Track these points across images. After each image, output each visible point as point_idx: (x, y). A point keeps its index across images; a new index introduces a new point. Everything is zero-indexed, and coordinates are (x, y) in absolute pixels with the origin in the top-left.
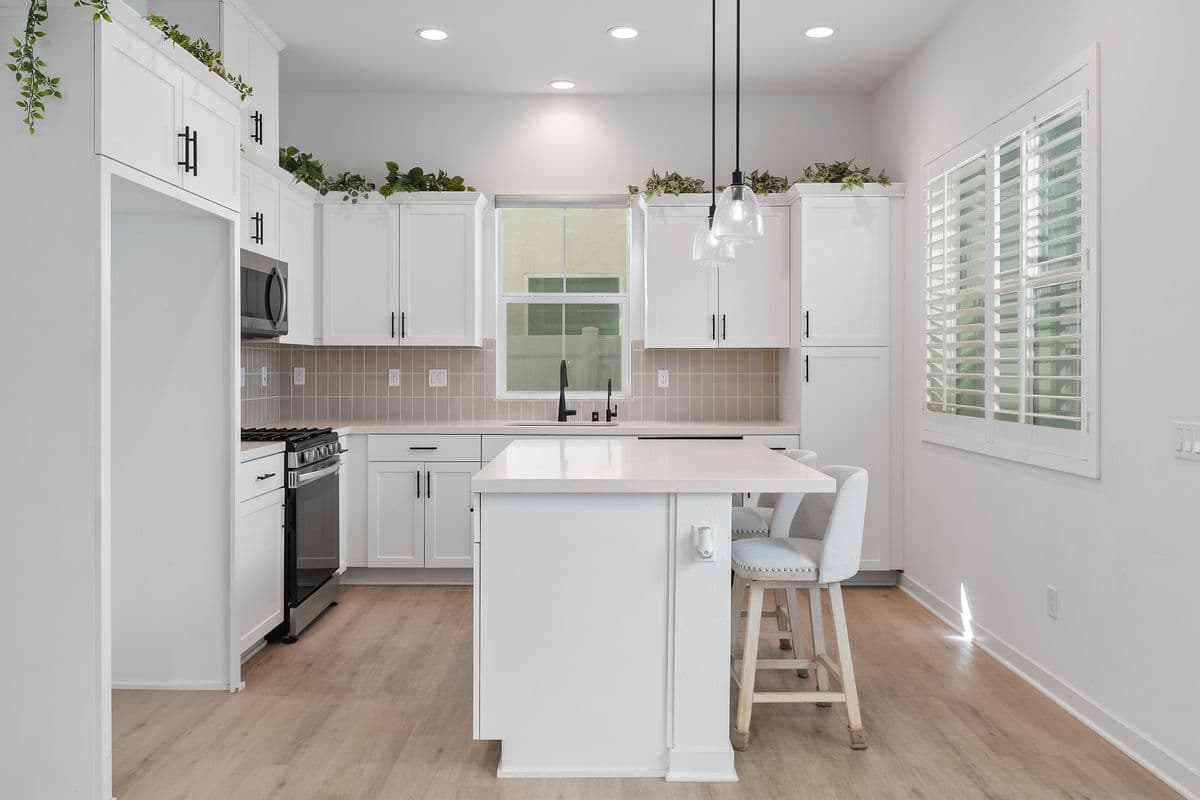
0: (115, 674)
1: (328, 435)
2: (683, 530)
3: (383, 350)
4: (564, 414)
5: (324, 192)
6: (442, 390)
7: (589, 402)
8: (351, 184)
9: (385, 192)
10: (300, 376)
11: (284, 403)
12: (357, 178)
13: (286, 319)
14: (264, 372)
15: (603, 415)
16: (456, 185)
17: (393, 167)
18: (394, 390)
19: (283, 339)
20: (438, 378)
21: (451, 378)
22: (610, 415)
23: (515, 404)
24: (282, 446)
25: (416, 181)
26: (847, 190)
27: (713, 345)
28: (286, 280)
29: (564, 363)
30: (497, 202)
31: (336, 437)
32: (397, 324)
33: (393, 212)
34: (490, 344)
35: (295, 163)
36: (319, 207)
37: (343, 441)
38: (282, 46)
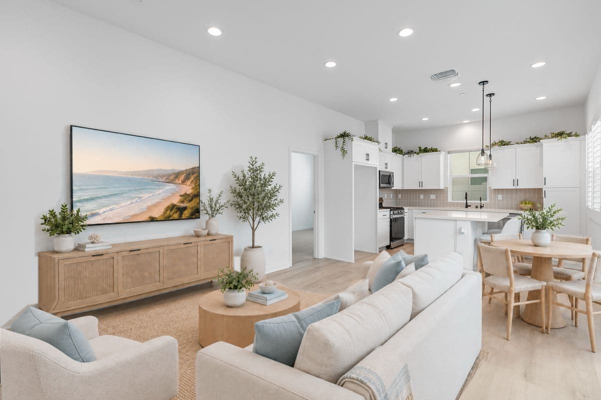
0: (355, 247)
1: (402, 209)
2: (458, 227)
3: (416, 190)
4: (467, 206)
5: (404, 155)
6: (434, 199)
7: (476, 203)
8: (410, 153)
9: (418, 154)
10: (400, 196)
11: (396, 202)
12: (412, 151)
13: (393, 184)
14: (391, 195)
15: (479, 206)
16: (435, 150)
17: (420, 148)
18: (422, 199)
19: (393, 188)
20: (433, 197)
21: (436, 197)
22: (481, 207)
23: (453, 203)
24: (389, 210)
25: (426, 150)
26: (560, 140)
27: (514, 188)
28: (393, 176)
29: (466, 193)
30: (449, 152)
31: (404, 209)
32: (421, 184)
33: (420, 158)
34: (447, 188)
35: (396, 150)
36: (403, 159)
37: (405, 211)
38: (392, 127)
